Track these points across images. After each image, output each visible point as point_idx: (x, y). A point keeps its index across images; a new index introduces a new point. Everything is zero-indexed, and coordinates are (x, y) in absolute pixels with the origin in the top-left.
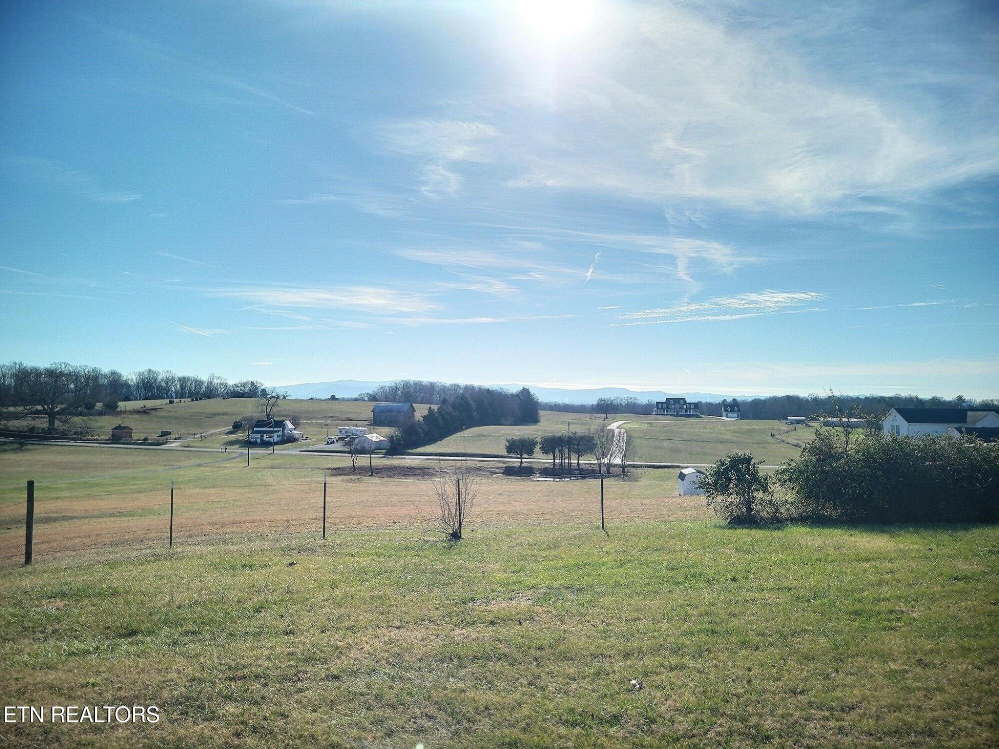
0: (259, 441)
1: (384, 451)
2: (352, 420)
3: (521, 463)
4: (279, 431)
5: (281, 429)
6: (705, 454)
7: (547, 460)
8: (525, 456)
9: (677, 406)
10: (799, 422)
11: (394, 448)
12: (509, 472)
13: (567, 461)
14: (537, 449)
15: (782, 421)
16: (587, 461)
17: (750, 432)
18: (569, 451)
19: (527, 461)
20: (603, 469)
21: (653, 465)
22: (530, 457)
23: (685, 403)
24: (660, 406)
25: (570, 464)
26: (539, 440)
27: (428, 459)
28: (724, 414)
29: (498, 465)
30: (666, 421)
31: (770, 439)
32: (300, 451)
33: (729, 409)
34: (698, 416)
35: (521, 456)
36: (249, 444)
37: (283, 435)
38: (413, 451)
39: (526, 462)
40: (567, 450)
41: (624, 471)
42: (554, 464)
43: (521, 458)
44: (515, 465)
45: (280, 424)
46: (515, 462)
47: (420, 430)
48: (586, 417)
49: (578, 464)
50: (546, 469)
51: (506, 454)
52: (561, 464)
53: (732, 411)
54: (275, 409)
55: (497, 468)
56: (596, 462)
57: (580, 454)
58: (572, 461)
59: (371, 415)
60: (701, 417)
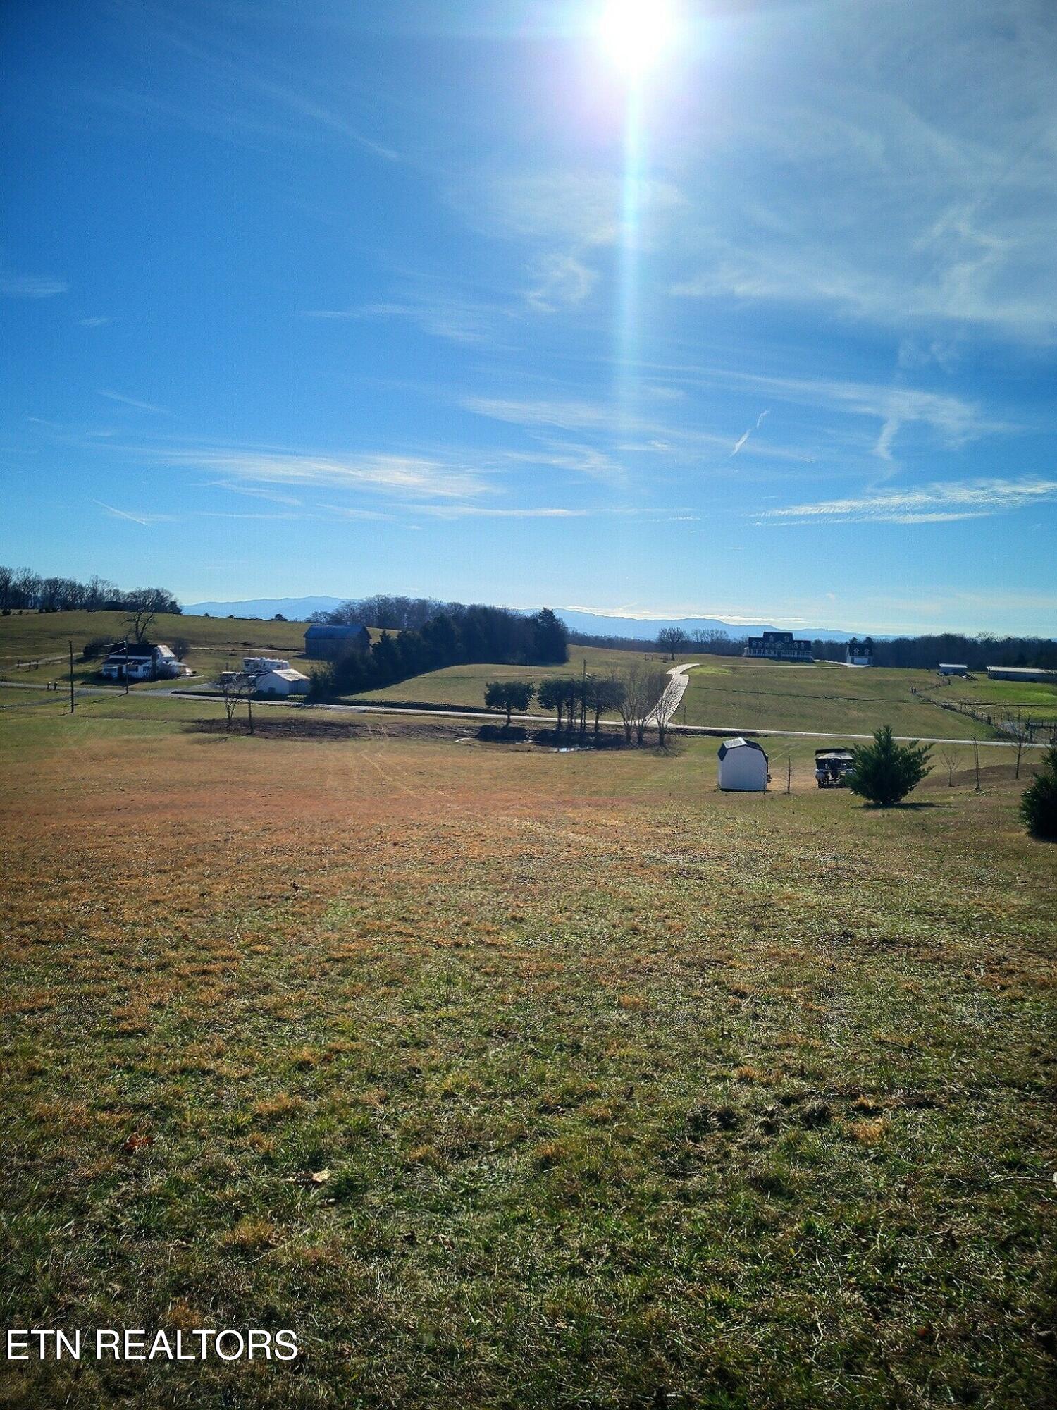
0: (115, 674)
1: (302, 696)
2: (273, 649)
3: (509, 721)
4: (146, 661)
5: (150, 658)
6: (803, 716)
7: (550, 719)
8: (514, 710)
9: (779, 645)
10: (957, 672)
11: (317, 692)
12: (487, 735)
13: (579, 721)
14: (534, 702)
15: (932, 671)
16: (610, 721)
17: (880, 684)
18: (584, 705)
19: (518, 718)
20: (634, 734)
21: (714, 731)
22: (522, 712)
23: (792, 641)
24: (754, 644)
25: (584, 725)
26: (537, 686)
27: (365, 711)
28: (849, 658)
29: (471, 723)
30: (758, 665)
31: (909, 696)
32: (173, 693)
33: (856, 650)
34: (809, 661)
35: (509, 709)
36: (99, 679)
37: (154, 666)
38: (347, 698)
39: (517, 720)
40: (579, 704)
41: (661, 738)
42: (559, 724)
43: (509, 714)
44: (498, 724)
45: (151, 650)
46: (498, 719)
47: (363, 667)
48: (640, 657)
49: (597, 726)
50: (545, 732)
51: (485, 707)
52: (570, 725)
53: (861, 654)
54: (150, 627)
55: (468, 729)
56: (622, 723)
57: (600, 710)
58: (587, 721)
59: (302, 643)
60: (814, 662)
